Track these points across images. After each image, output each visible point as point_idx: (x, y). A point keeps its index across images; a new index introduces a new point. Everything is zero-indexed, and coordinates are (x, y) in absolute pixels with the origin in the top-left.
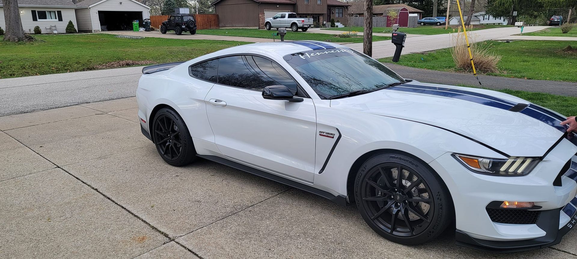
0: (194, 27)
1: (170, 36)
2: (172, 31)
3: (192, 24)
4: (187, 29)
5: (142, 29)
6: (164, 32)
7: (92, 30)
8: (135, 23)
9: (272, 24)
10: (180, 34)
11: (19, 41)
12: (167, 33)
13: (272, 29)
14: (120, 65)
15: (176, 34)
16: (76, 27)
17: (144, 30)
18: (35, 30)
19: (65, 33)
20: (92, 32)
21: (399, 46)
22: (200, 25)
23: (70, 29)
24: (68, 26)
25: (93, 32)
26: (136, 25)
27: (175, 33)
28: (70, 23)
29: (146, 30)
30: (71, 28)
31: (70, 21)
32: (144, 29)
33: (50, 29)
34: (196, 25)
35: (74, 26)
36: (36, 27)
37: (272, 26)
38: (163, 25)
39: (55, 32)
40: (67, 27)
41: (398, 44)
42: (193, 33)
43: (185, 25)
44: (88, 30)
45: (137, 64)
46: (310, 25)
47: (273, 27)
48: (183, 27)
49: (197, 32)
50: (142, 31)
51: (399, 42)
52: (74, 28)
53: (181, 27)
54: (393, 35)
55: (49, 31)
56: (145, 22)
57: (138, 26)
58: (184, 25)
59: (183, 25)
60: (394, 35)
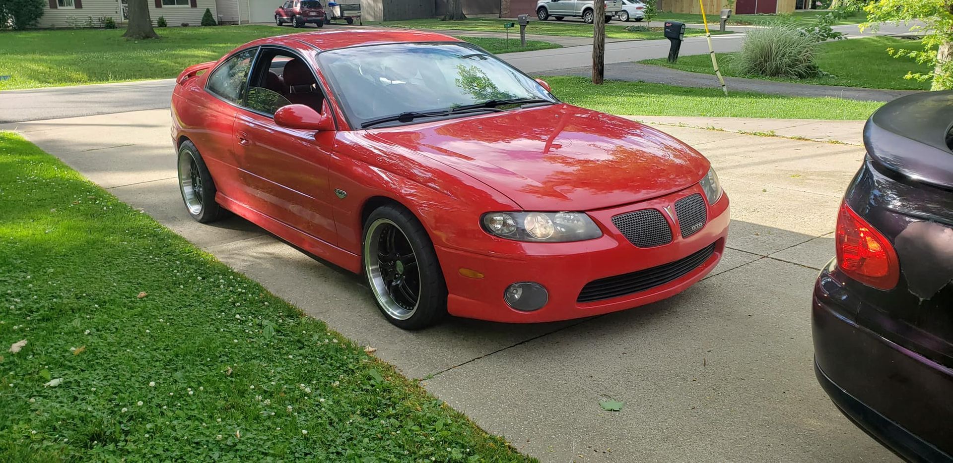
7: (237, 20)
9: (549, 10)
13: (550, 18)
16: (215, 17)
18: (158, 22)
21: (674, 41)
23: (207, 19)
25: (239, 23)
28: (208, 11)
30: (209, 18)
35: (212, 14)
37: (549, 13)
40: (204, 16)
41: (673, 38)
44: (232, 20)
46: (616, 12)
47: (551, 15)
51: (673, 36)
52: (212, 18)
54: (665, 24)
60: (667, 25)
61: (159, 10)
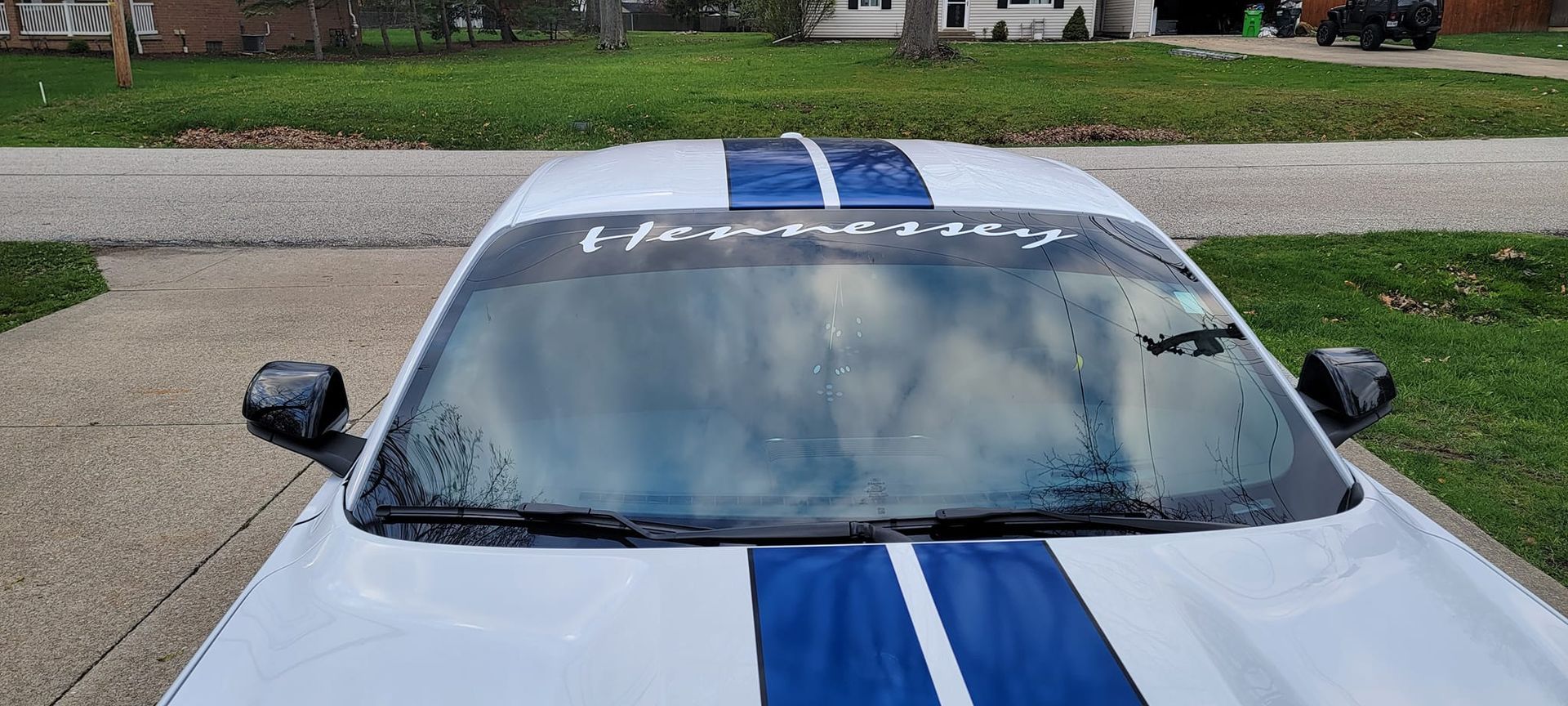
0: (1431, 25)
1: (1343, 54)
2: (1353, 37)
3: (1425, 15)
4: (1401, 33)
5: (1267, 31)
6: (1326, 41)
7: (1130, 33)
8: (1252, 12)
10: (1375, 47)
11: (921, 58)
12: (1334, 43)
14: (1072, 138)
15: (1362, 47)
16: (1090, 25)
17: (1273, 34)
18: (994, 32)
19: (1059, 41)
20: (1128, 38)
22: (1473, 18)
23: (1075, 29)
24: (1073, 21)
25: (1131, 37)
26: (1253, 19)
27: (1359, 43)
28: (1079, 12)
29: (1278, 35)
30: (1076, 26)
31: (1080, 7)
32: (1276, 31)
33: (1031, 28)
34: (1441, 19)
35: (1085, 20)
36: (998, 23)
38: (1330, 20)
39: (1038, 36)
40: (1069, 23)
42: (1423, 43)
43: (1398, 18)
44: (1119, 33)
45: (1124, 138)
48: (1391, 24)
49: (1438, 40)
50: (1266, 37)
52: (1085, 27)
53: (1382, 23)
55: (1025, 34)
56: (1283, 9)
57: (1258, 21)
58: (1395, 20)
59: (1391, 20)
61: (1002, 11)
